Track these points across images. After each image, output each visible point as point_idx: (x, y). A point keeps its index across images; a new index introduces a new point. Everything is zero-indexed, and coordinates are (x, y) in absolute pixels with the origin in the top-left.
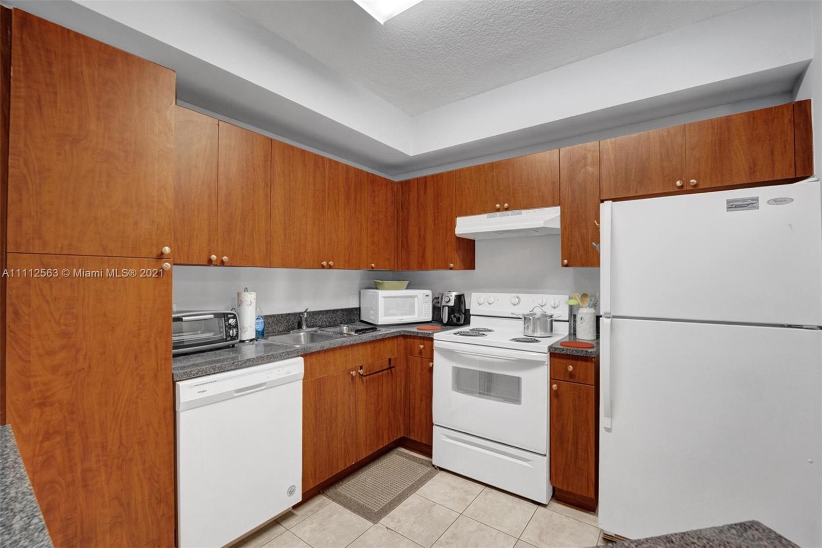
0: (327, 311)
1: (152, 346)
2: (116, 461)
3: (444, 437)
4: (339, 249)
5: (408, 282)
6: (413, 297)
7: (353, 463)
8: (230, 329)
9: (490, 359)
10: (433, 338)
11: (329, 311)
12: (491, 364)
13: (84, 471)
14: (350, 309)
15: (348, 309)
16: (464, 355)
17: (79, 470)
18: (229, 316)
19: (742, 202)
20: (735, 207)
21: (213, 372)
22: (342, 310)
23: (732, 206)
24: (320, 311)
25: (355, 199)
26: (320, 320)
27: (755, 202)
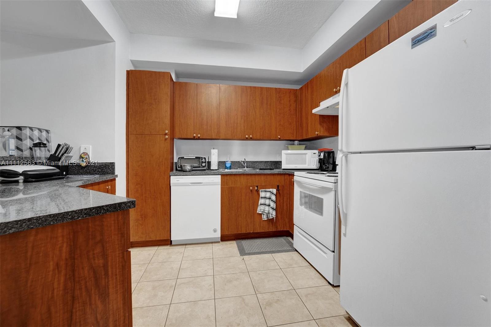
0: (261, 162)
1: (163, 163)
2: (153, 196)
3: (297, 232)
4: (257, 129)
5: (305, 146)
6: (306, 154)
7: (251, 232)
8: (203, 163)
9: (315, 187)
10: (294, 175)
11: (263, 161)
12: (313, 190)
13: (145, 197)
14: (277, 161)
15: (275, 161)
16: (303, 184)
17: (144, 196)
18: (203, 158)
19: (423, 35)
20: (418, 42)
21: (183, 175)
22: (271, 162)
23: (417, 41)
24: (257, 161)
25: (267, 104)
26: (257, 165)
27: (433, 30)
